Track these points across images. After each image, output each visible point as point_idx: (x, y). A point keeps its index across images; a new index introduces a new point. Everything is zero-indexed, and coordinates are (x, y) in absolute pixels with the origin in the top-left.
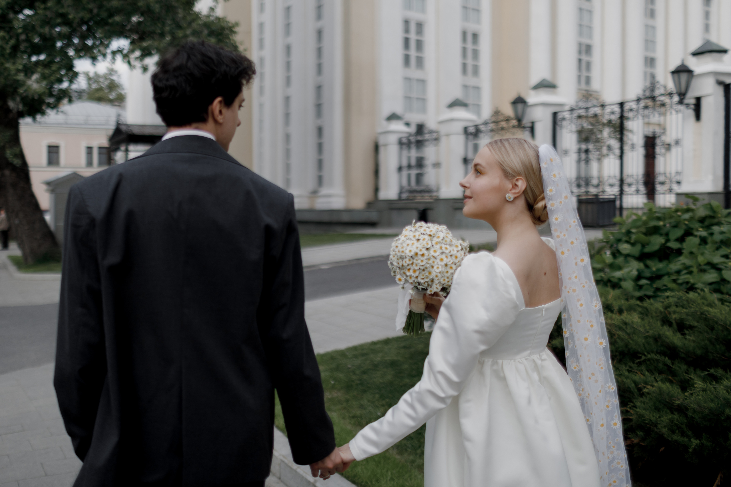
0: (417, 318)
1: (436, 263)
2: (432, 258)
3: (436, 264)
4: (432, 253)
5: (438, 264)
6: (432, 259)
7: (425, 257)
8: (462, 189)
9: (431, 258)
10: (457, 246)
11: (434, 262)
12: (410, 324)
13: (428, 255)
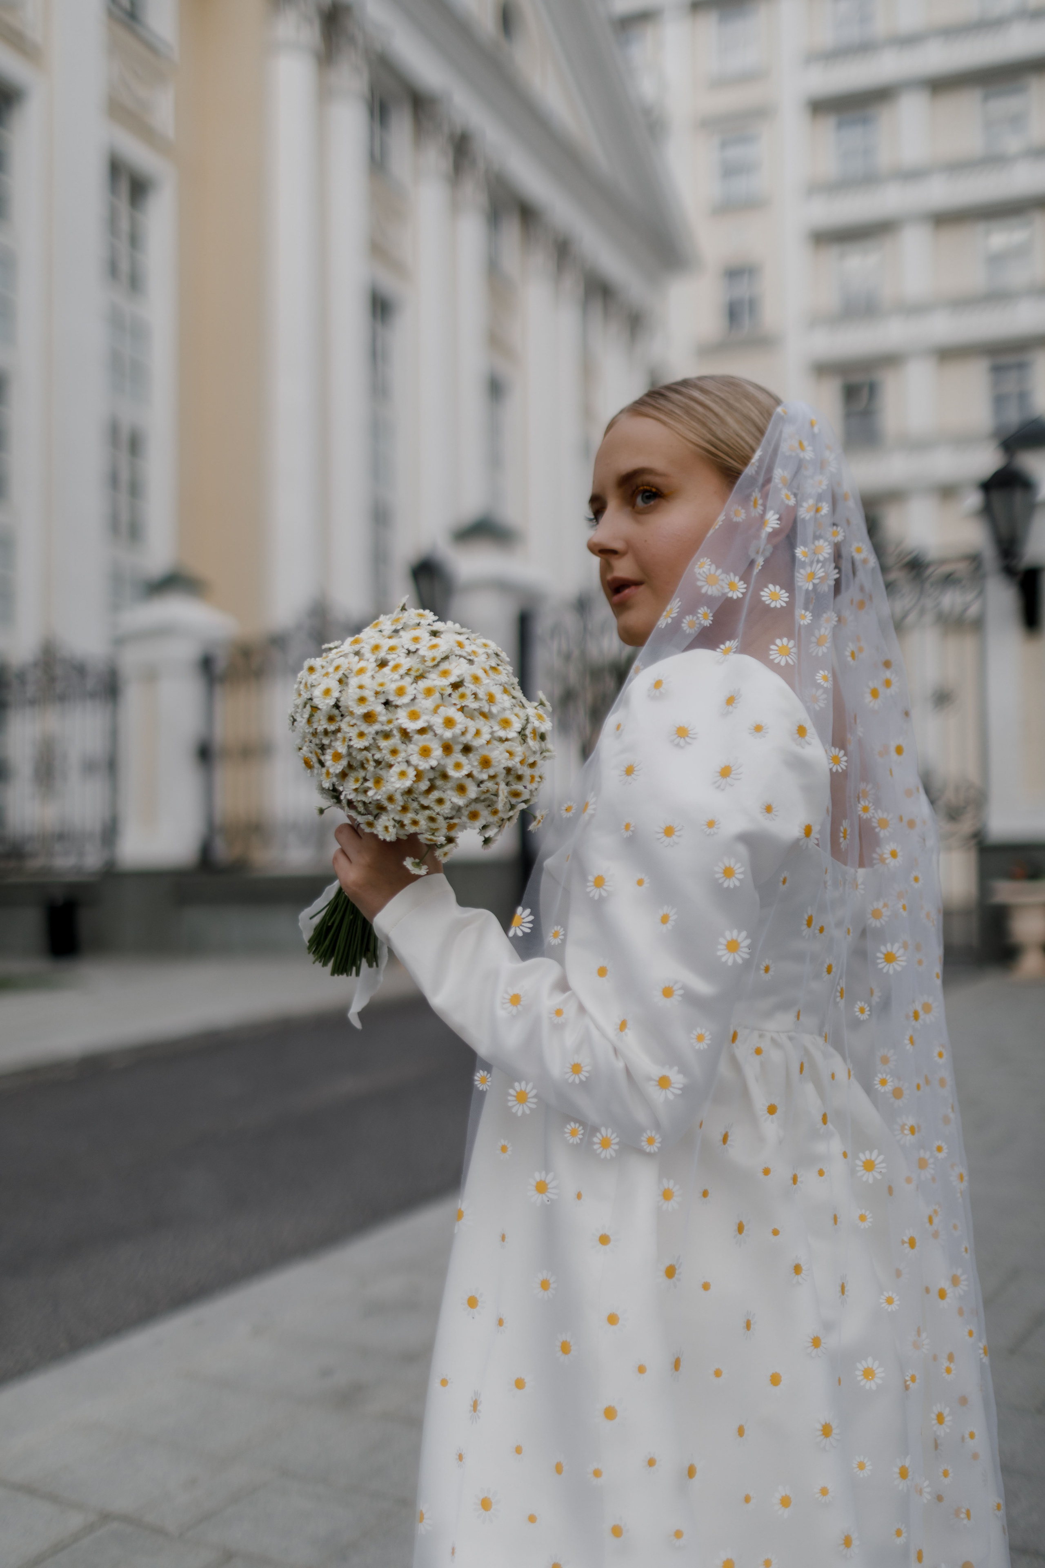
0: (351, 917)
1: (401, 756)
2: (397, 734)
3: (400, 759)
4: (403, 719)
5: (408, 762)
6: (396, 740)
7: (377, 727)
8: (596, 561)
9: (394, 736)
10: (506, 723)
11: (394, 752)
12: (329, 929)
13: (390, 722)
